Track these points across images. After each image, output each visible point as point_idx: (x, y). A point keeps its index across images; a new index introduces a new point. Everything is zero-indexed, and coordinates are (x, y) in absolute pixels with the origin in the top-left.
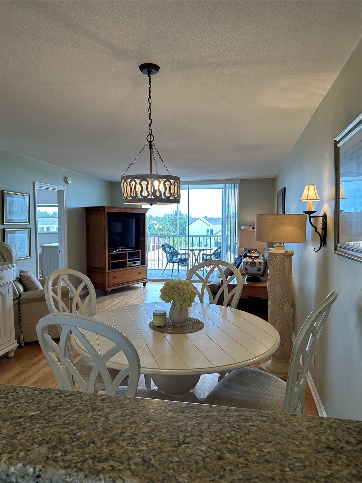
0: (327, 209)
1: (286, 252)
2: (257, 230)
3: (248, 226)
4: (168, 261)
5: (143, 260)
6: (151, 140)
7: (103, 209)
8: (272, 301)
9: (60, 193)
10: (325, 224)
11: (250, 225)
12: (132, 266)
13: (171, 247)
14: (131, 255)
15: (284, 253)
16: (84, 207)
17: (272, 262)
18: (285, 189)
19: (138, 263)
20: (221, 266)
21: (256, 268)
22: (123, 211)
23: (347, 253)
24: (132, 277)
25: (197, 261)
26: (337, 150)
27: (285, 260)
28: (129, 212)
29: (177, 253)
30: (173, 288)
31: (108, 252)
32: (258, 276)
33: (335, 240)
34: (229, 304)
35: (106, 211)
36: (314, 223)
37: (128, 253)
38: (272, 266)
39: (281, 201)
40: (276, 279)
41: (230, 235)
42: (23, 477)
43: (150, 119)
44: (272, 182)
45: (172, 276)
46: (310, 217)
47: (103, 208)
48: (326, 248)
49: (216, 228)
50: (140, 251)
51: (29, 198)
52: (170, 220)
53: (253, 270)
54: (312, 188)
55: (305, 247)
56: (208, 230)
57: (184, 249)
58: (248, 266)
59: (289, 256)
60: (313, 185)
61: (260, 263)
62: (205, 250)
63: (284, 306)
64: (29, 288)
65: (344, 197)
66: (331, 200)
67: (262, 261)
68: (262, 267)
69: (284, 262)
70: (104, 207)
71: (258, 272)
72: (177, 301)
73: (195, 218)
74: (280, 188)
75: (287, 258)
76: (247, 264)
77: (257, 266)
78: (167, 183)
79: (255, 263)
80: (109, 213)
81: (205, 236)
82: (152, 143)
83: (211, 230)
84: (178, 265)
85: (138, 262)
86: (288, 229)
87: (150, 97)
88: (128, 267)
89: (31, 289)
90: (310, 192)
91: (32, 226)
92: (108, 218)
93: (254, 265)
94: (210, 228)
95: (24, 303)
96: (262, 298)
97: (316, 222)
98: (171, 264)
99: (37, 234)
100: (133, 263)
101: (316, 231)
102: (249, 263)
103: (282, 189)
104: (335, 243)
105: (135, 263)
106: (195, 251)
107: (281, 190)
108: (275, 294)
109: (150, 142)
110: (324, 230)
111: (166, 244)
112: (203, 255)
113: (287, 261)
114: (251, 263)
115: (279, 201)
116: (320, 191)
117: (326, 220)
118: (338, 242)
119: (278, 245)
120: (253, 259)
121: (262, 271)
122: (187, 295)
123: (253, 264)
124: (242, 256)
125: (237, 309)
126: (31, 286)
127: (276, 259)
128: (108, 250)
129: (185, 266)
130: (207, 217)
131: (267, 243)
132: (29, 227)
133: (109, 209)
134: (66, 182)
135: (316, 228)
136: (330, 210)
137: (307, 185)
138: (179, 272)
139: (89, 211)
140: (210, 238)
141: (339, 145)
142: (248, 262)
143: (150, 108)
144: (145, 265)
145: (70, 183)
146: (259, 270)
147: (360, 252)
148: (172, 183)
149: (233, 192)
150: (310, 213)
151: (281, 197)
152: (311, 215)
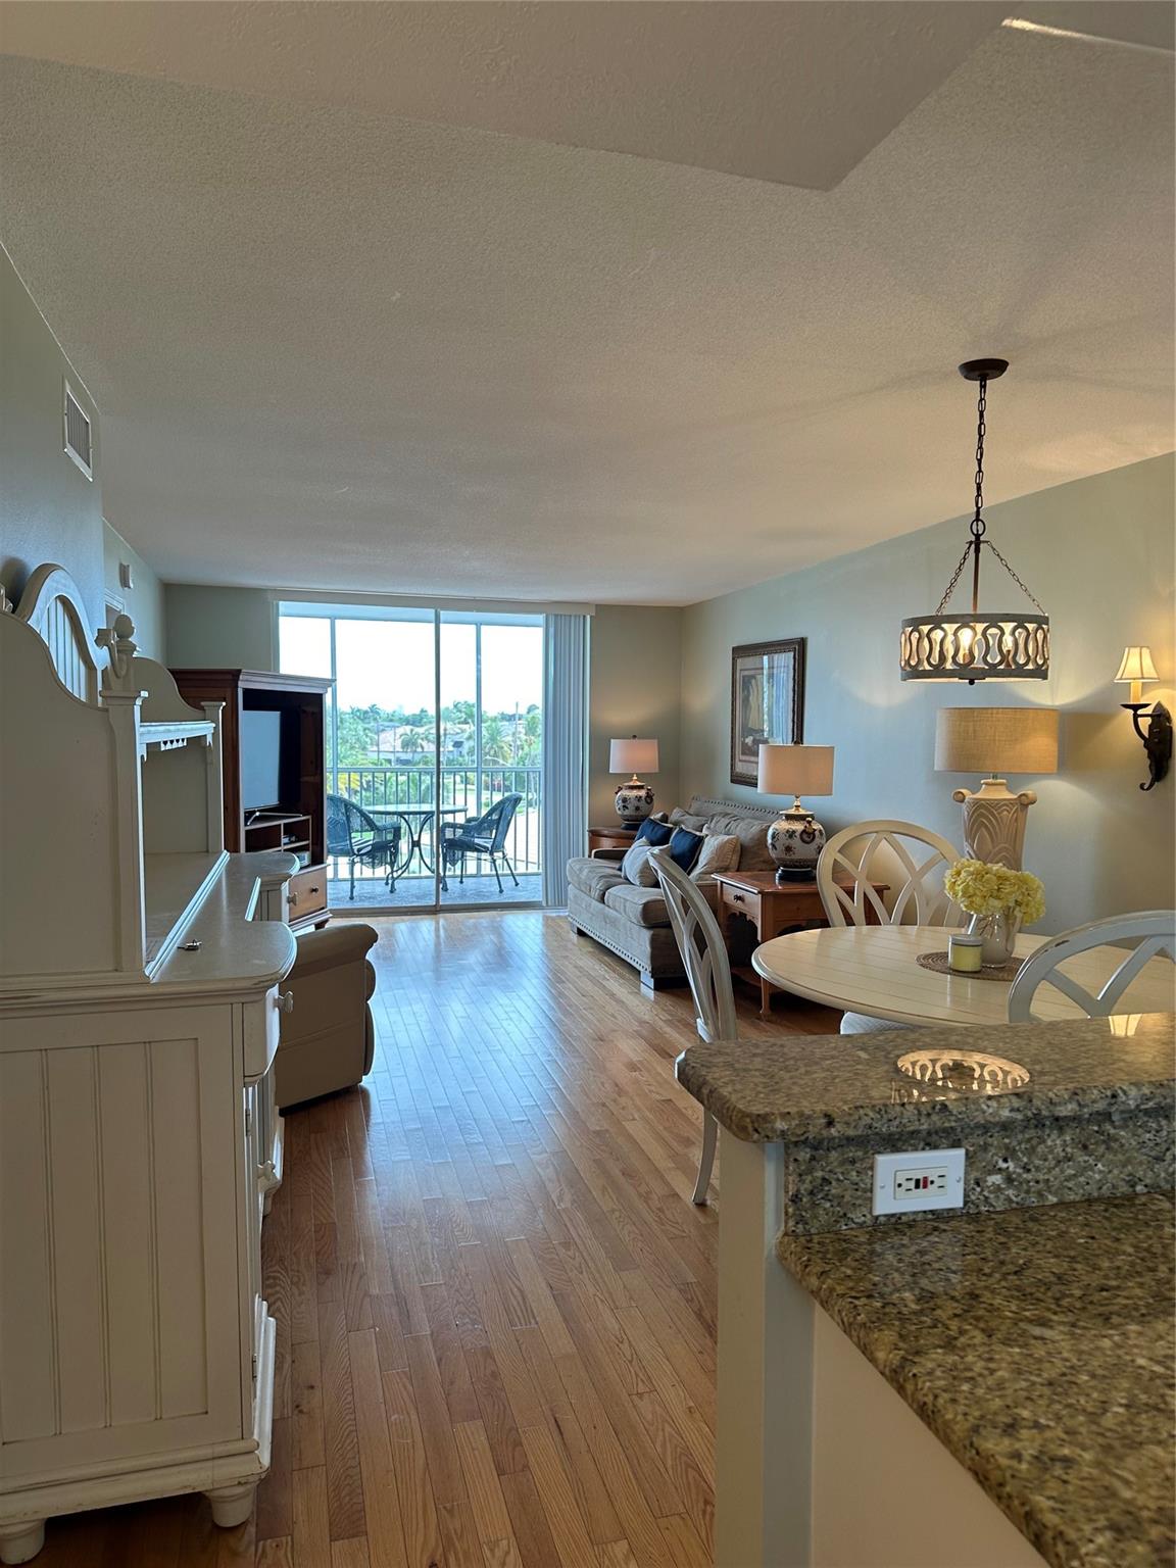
1: (1019, 796)
5: (314, 847)
6: (980, 532)
15: (1014, 799)
18: (802, 641)
19: (307, 858)
21: (814, 845)
22: (278, 685)
27: (1017, 817)
31: (244, 823)
32: (810, 867)
35: (240, 684)
37: (283, 825)
44: (676, 617)
45: (352, 898)
46: (1136, 717)
50: (309, 817)
53: (809, 852)
59: (1025, 804)
61: (821, 832)
67: (821, 827)
77: (818, 840)
79: (814, 832)
80: (246, 692)
85: (308, 853)
93: (812, 837)
101: (1145, 746)
102: (797, 834)
109: (978, 536)
110: (1161, 745)
114: (803, 832)
120: (810, 822)
123: (810, 835)
127: (999, 813)
133: (246, 681)
134: (125, 583)
135: (1146, 740)
142: (794, 832)
144: (322, 863)
145: (132, 587)
150: (1136, 707)
152: (1140, 712)
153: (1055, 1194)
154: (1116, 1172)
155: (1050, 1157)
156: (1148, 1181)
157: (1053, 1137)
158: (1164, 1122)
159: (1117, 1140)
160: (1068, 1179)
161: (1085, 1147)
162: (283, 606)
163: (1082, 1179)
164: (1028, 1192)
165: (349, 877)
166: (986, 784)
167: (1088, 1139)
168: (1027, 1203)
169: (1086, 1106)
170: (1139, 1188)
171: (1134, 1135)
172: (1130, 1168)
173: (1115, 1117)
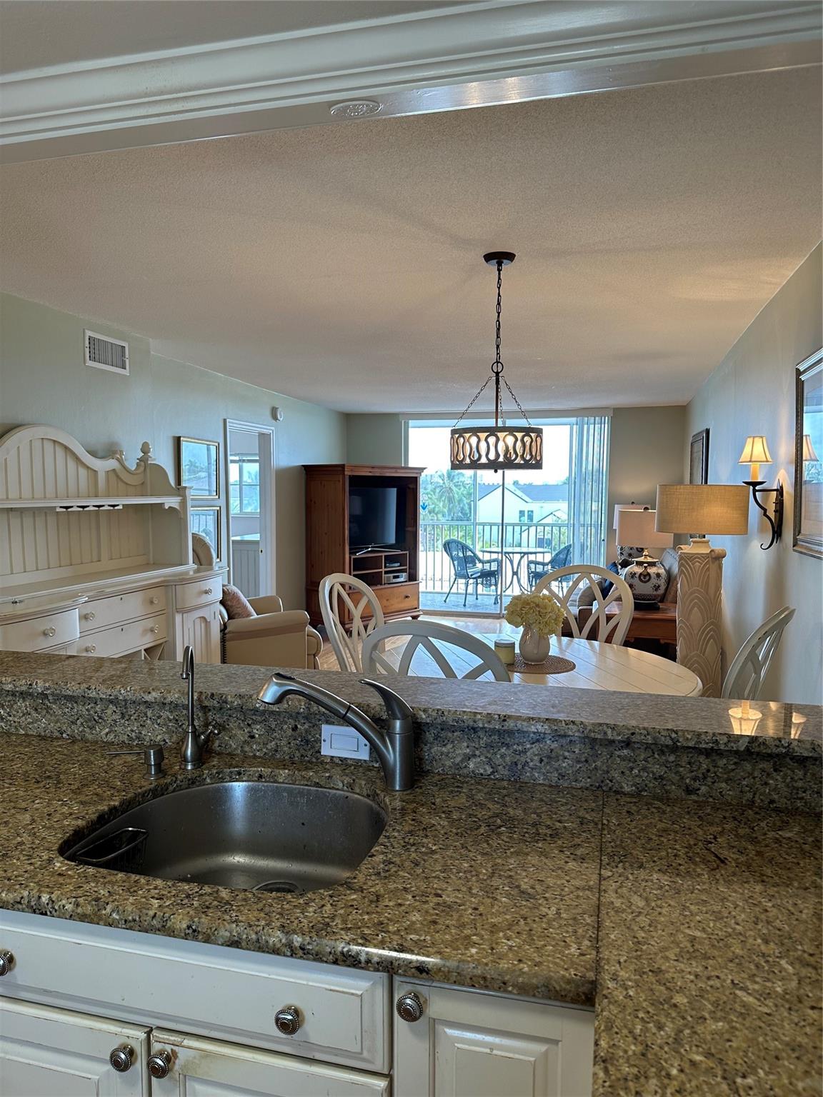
0: (784, 478)
1: (712, 551)
2: (660, 513)
3: (629, 504)
4: (456, 576)
5: (412, 571)
6: (499, 371)
7: (340, 469)
8: (684, 638)
9: (264, 439)
10: (780, 503)
11: (633, 503)
12: (391, 582)
13: (464, 548)
14: (390, 559)
15: (707, 554)
16: (303, 466)
17: (687, 569)
18: (708, 432)
19: (403, 577)
20: (592, 575)
21: (650, 584)
22: (377, 473)
23: (811, 550)
24: (392, 605)
25: (515, 577)
26: (800, 385)
27: (709, 567)
28: (388, 475)
29: (474, 559)
30: (528, 604)
31: (350, 553)
32: (654, 600)
33: (794, 530)
34: (609, 640)
35: (346, 473)
36: (762, 502)
37: (385, 556)
38: (686, 576)
39: (699, 455)
40: (693, 600)
41: (589, 523)
42: (489, 722)
43: (498, 337)
44: (680, 414)
45: (465, 605)
46: (755, 491)
47: (341, 467)
48: (781, 545)
49: (542, 507)
50: (408, 552)
51: (218, 448)
52: (435, 489)
53: (646, 589)
54: (758, 442)
55: (746, 544)
56: (522, 513)
57: (489, 549)
58: (636, 581)
59: (717, 558)
60: (762, 437)
61: (658, 575)
62: (531, 553)
63: (707, 645)
64: (236, 614)
65: (813, 458)
66: (791, 463)
67: (662, 571)
68: (662, 582)
69: (708, 569)
70: (344, 465)
71: (655, 593)
72: (534, 625)
73: (491, 484)
74: (697, 427)
75: (713, 563)
76: (632, 577)
77: (654, 581)
78: (526, 439)
79: (649, 574)
80: (352, 478)
81: (517, 525)
82: (500, 375)
83: (528, 511)
84: (477, 584)
85: (404, 574)
86: (717, 511)
87: (499, 304)
88: (385, 584)
89: (239, 615)
90: (756, 449)
91: (222, 502)
92: (350, 487)
93: (648, 578)
94: (526, 508)
95: (232, 639)
96: (662, 642)
97: (766, 499)
98: (463, 581)
99: (230, 518)
100: (395, 577)
101: (765, 514)
102: (637, 575)
103: (701, 432)
104: (794, 534)
105: (398, 577)
106: (511, 555)
107: (699, 433)
108: (690, 625)
109: (497, 374)
110: (778, 514)
111: (454, 541)
112: (530, 562)
113: (713, 567)
114: (641, 574)
115: (695, 455)
116: (772, 447)
117: (782, 496)
118: (800, 532)
119: (698, 539)
120: (646, 567)
121: (661, 591)
122: (551, 614)
123: (645, 576)
124: (618, 565)
125: (624, 646)
126: (239, 610)
127: (693, 564)
128: (350, 549)
129: (491, 585)
130: (520, 483)
131: (673, 534)
132: (218, 505)
133: (352, 470)
134: (275, 418)
135: (765, 510)
136: (788, 479)
137: (750, 437)
138: (477, 599)
139: (310, 472)
140: (528, 529)
141: (803, 378)
142: (635, 574)
143: (498, 321)
144: (416, 580)
145: (281, 419)
146: (657, 588)
147: (819, 545)
148: (534, 439)
149: (598, 435)
150: (754, 484)
151: (699, 447)
152: (757, 488)
153: (23, 729)
154: (52, 725)
155: (20, 711)
156: (69, 733)
157: (21, 702)
158: (75, 705)
159: (51, 709)
160: (29, 723)
161: (36, 710)
162: (411, 423)
163: (36, 725)
164: (10, 725)
165: (464, 592)
166: (694, 542)
167: (37, 706)
168: (11, 731)
169: (17, 687)
170: (64, 735)
171: (60, 708)
172: (59, 724)
173: (50, 698)
